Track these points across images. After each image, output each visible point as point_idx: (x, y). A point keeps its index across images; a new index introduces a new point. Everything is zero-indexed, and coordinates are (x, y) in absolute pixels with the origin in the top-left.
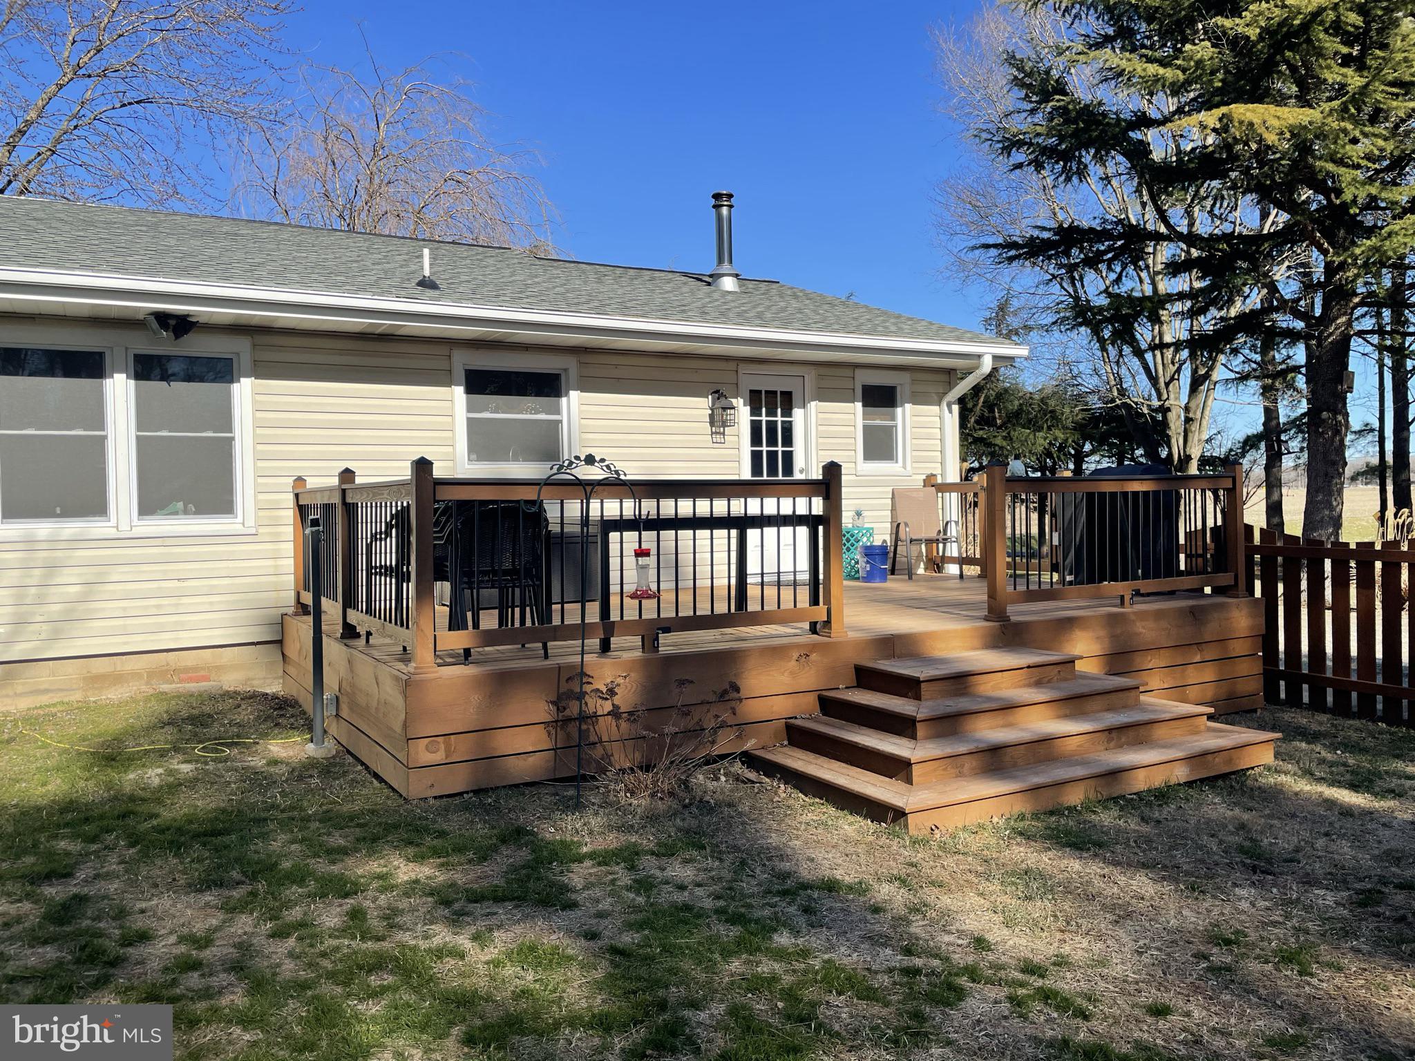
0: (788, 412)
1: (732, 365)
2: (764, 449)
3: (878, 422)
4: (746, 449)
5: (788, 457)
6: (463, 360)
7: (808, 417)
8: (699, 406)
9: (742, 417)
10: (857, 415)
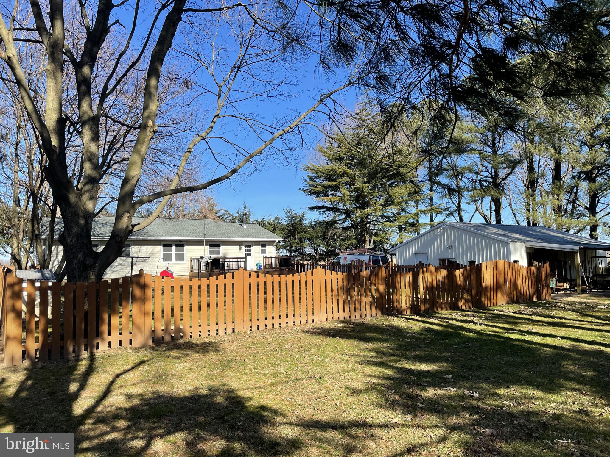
0: (250, 247)
1: (242, 242)
2: (247, 253)
3: (264, 249)
4: (244, 253)
5: (250, 254)
6: (209, 243)
7: (253, 248)
8: (238, 247)
9: (244, 249)
10: (260, 248)
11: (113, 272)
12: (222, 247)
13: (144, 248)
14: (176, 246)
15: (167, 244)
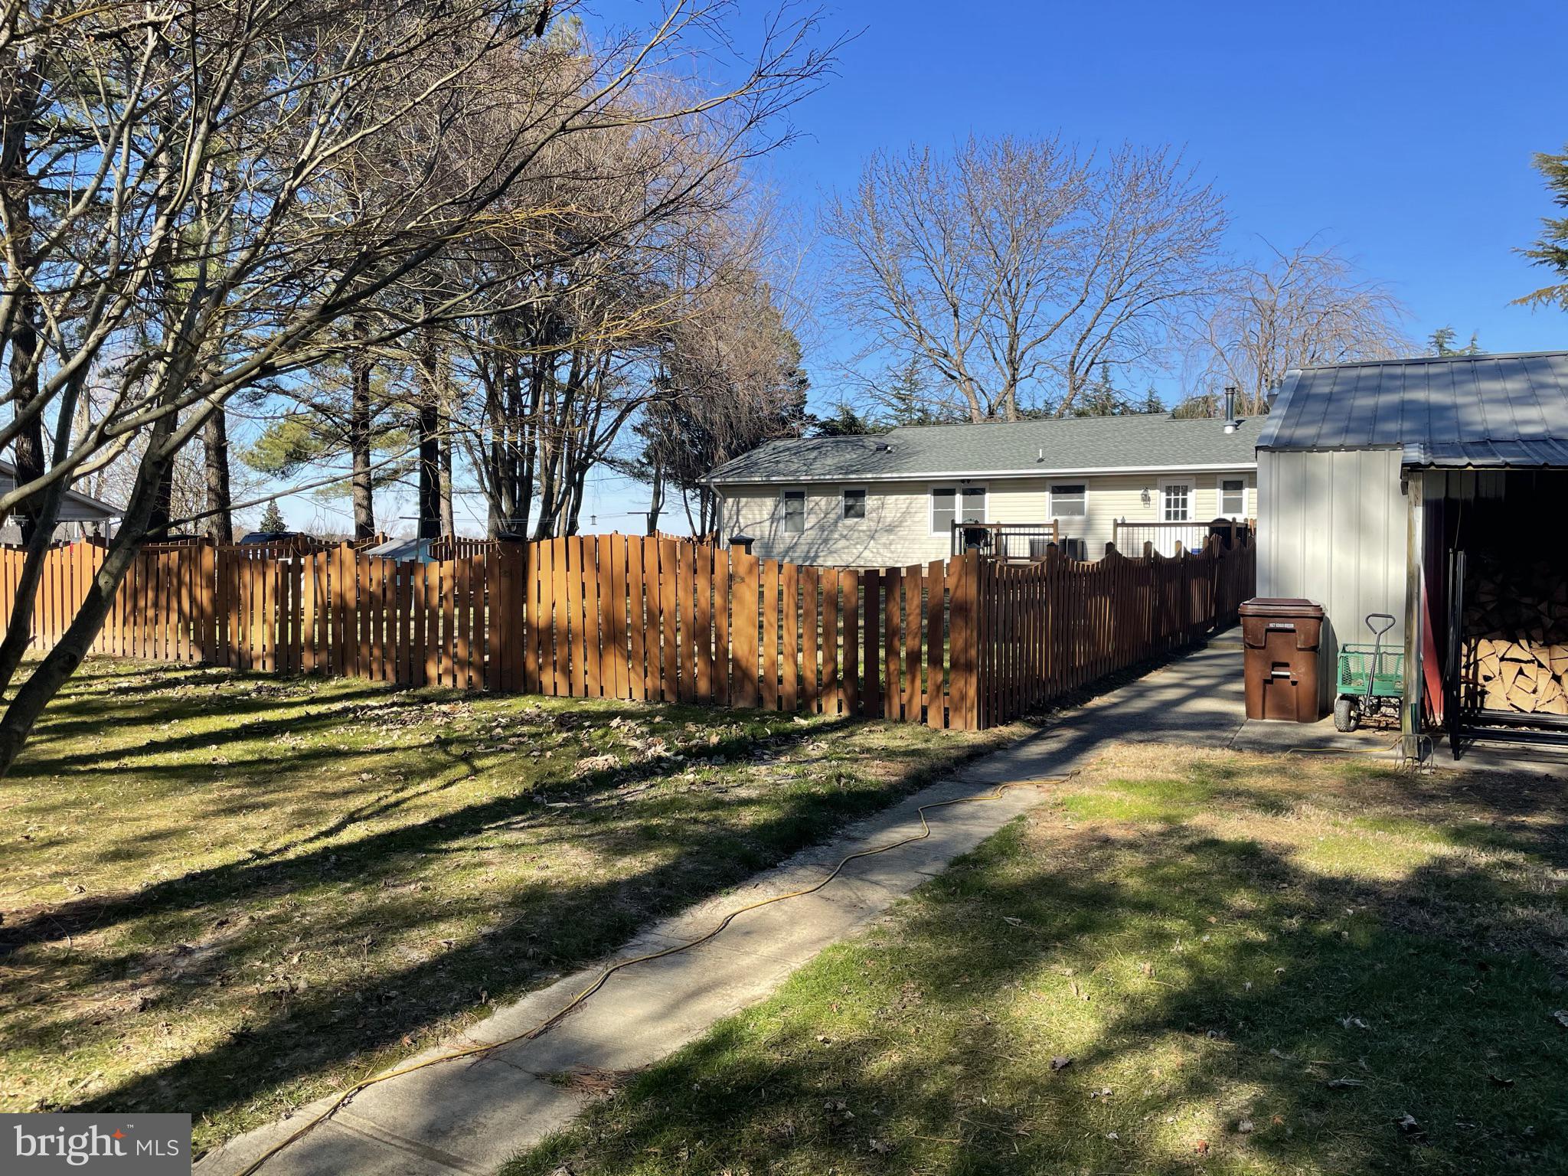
0: (1184, 494)
1: (1153, 478)
2: (1172, 509)
3: (1234, 497)
4: (1164, 509)
5: (1184, 513)
6: (1050, 484)
7: (1192, 496)
8: (1138, 494)
9: (1158, 497)
10: (1217, 495)
11: (831, 552)
12: (1087, 493)
13: (891, 499)
14: (965, 493)
15: (943, 490)
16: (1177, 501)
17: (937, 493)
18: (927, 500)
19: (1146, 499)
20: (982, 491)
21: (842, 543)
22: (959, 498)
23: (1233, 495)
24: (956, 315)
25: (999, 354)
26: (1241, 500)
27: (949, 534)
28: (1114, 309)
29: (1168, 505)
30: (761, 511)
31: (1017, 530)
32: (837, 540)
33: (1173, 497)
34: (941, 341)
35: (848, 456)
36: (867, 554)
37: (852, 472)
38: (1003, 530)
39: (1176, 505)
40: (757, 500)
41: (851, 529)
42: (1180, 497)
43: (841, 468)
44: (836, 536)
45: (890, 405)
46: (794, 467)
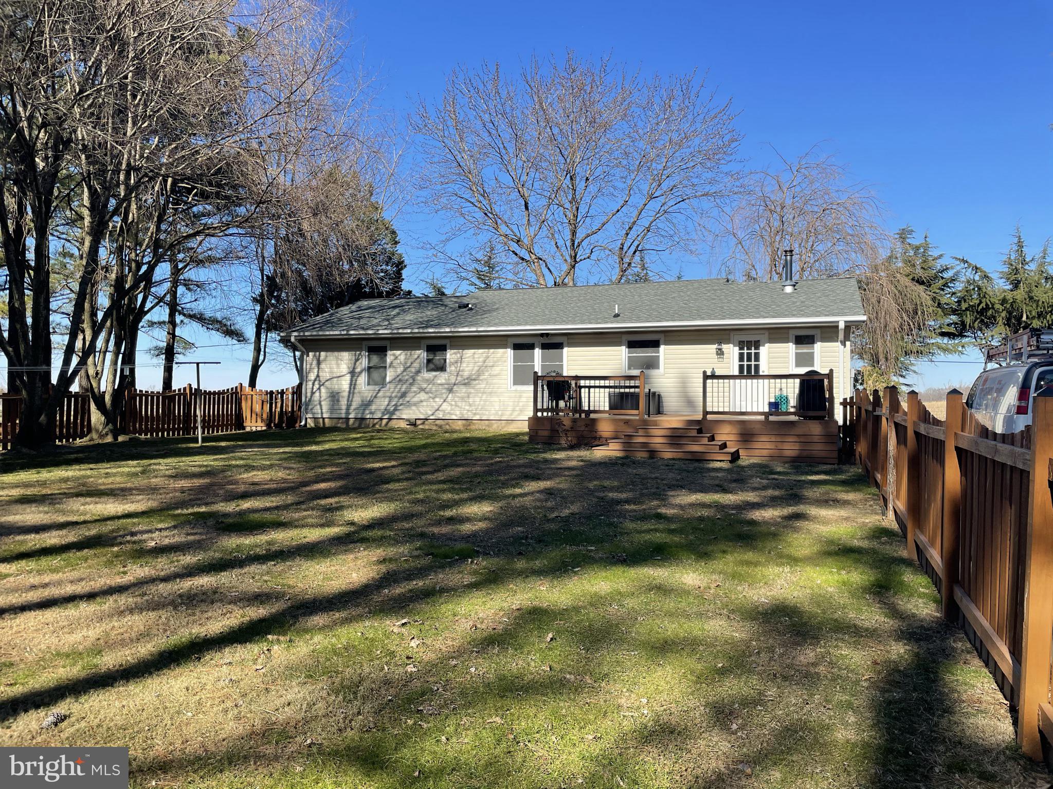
0: (757, 348)
1: (728, 332)
2: (745, 363)
3: (805, 351)
4: (736, 363)
5: (757, 367)
6: (626, 338)
7: (765, 350)
8: (713, 348)
9: (732, 351)
10: (790, 348)
11: (410, 406)
12: (662, 348)
13: (469, 353)
14: (545, 347)
15: (522, 344)
16: (749, 355)
17: (517, 347)
18: (508, 354)
19: (720, 353)
20: (559, 346)
21: (423, 396)
22: (537, 352)
23: (804, 349)
24: (527, 208)
25: (561, 243)
26: (813, 353)
27: (531, 388)
28: (654, 205)
29: (741, 358)
30: (338, 365)
31: (597, 383)
32: (416, 393)
33: (745, 351)
34: (515, 228)
35: (429, 313)
36: (445, 406)
37: (431, 326)
38: (582, 383)
39: (749, 359)
40: (336, 354)
41: (429, 381)
42: (753, 351)
43: (421, 323)
44: (414, 389)
45: (473, 284)
46: (375, 321)
